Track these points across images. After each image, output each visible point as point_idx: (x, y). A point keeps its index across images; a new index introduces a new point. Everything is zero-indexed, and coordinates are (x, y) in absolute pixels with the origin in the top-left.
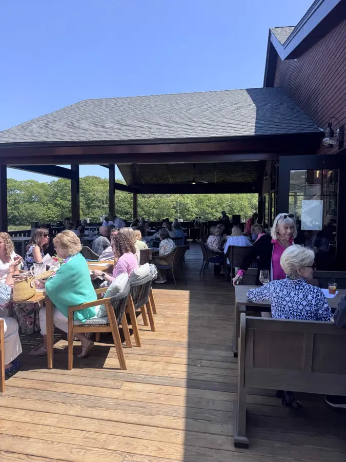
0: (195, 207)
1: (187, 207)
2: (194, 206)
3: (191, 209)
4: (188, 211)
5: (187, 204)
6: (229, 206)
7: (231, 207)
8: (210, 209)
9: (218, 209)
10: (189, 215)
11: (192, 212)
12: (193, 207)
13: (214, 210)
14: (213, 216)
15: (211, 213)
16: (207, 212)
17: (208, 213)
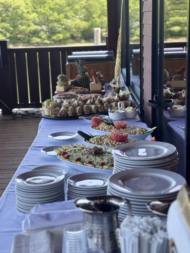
0: (33, 12)
1: (20, 12)
2: (30, 10)
3: (25, 15)
4: (22, 19)
5: (18, 7)
6: (84, 8)
7: (87, 9)
8: (56, 14)
9: (69, 14)
10: (22, 24)
11: (28, 20)
12: (28, 12)
13: (62, 15)
14: (62, 25)
15: (58, 21)
16: (50, 18)
17: (52, 21)
